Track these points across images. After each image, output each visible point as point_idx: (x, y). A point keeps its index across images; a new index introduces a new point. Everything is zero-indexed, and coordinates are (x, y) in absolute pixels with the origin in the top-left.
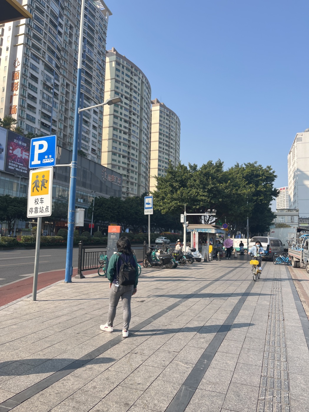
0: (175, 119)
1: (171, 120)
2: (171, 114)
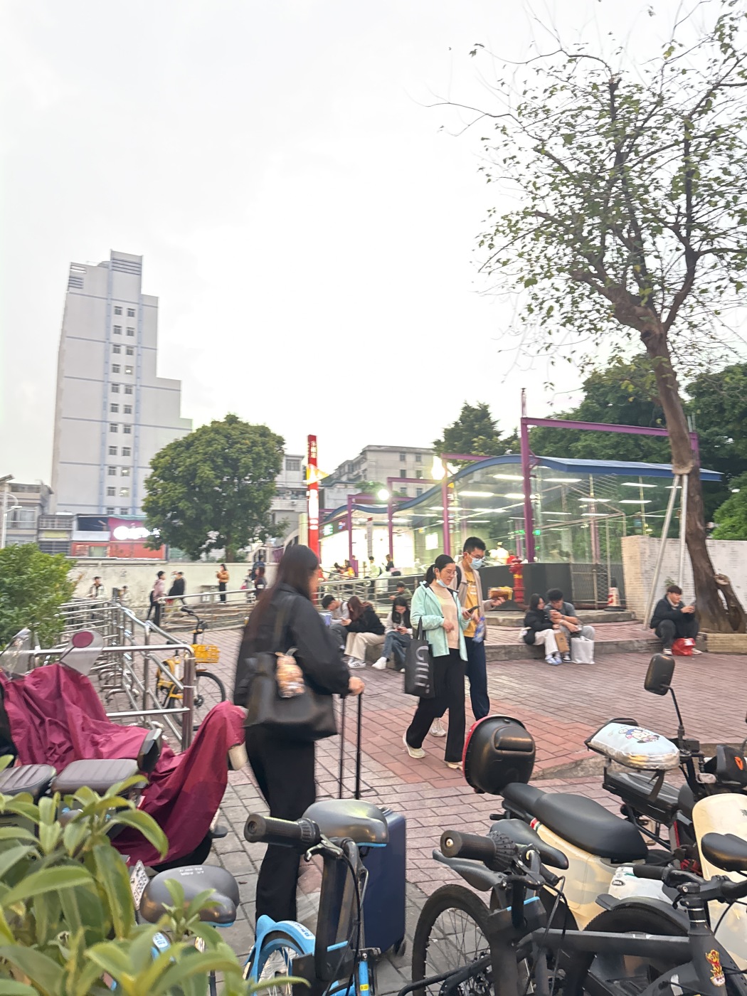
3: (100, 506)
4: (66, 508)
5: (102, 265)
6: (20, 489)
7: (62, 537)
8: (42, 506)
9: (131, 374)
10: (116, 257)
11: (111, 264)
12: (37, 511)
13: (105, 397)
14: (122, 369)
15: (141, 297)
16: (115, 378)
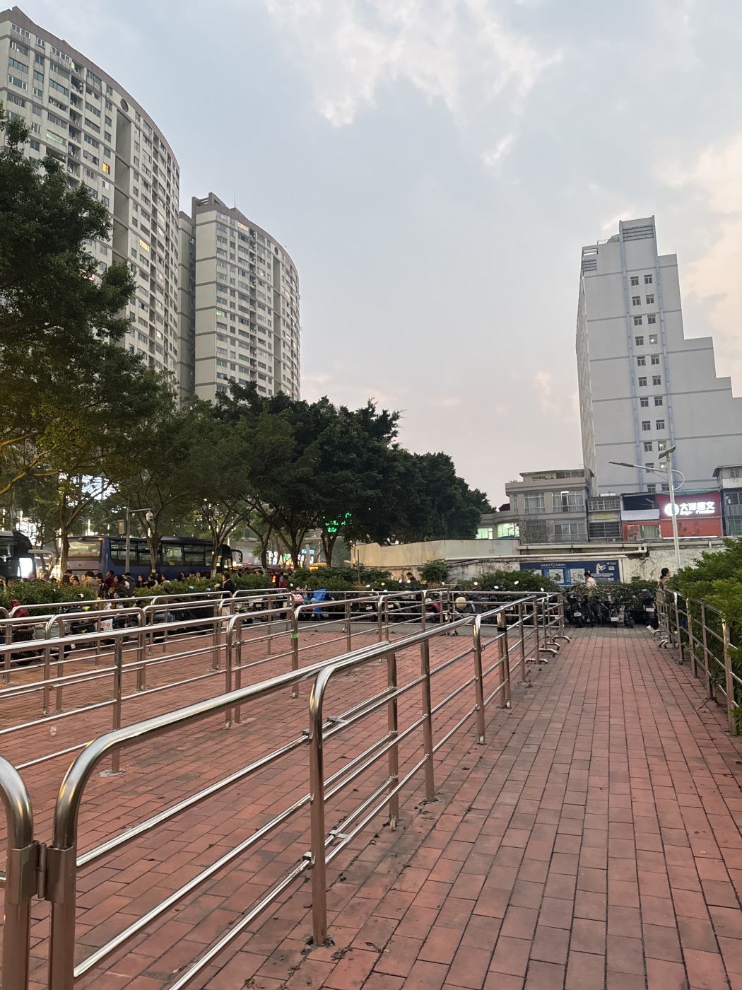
0: (270, 252)
1: (256, 253)
2: (256, 236)
3: (640, 484)
4: (609, 489)
5: (612, 240)
6: (566, 475)
7: (612, 518)
8: (587, 490)
9: (656, 342)
10: (626, 227)
11: (622, 237)
12: (584, 494)
13: (632, 372)
14: (646, 340)
15: (657, 259)
16: (639, 350)
